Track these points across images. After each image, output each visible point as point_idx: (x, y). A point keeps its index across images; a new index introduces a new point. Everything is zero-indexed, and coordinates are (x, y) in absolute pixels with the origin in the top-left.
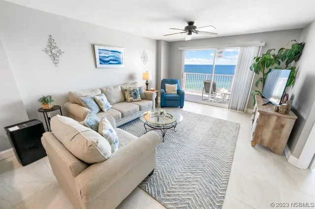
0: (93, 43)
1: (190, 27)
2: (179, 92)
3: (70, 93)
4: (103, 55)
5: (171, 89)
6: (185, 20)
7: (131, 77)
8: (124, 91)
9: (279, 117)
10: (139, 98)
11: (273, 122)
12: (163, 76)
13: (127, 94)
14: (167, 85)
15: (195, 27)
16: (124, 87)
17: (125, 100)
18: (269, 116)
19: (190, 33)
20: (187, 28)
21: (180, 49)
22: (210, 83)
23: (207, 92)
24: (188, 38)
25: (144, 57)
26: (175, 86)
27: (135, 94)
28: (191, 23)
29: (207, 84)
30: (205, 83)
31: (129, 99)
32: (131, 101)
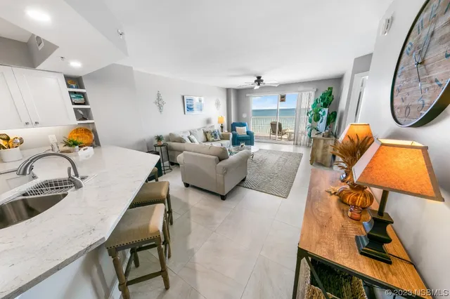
0: (183, 94)
1: (259, 80)
2: (248, 133)
3: (171, 134)
4: (189, 104)
5: (242, 131)
6: (255, 75)
7: (208, 121)
8: (205, 133)
9: (324, 140)
10: (219, 138)
11: (321, 144)
12: (233, 120)
13: (209, 135)
14: (237, 128)
15: (262, 81)
16: (206, 130)
17: (207, 140)
18: (319, 140)
19: (259, 84)
20: (256, 81)
21: (247, 95)
22: (276, 125)
23: (274, 132)
24: (257, 87)
25: (218, 104)
26: (245, 129)
27: (215, 135)
28: (259, 78)
29: (273, 125)
30: (272, 124)
31: (211, 139)
32: (213, 141)
